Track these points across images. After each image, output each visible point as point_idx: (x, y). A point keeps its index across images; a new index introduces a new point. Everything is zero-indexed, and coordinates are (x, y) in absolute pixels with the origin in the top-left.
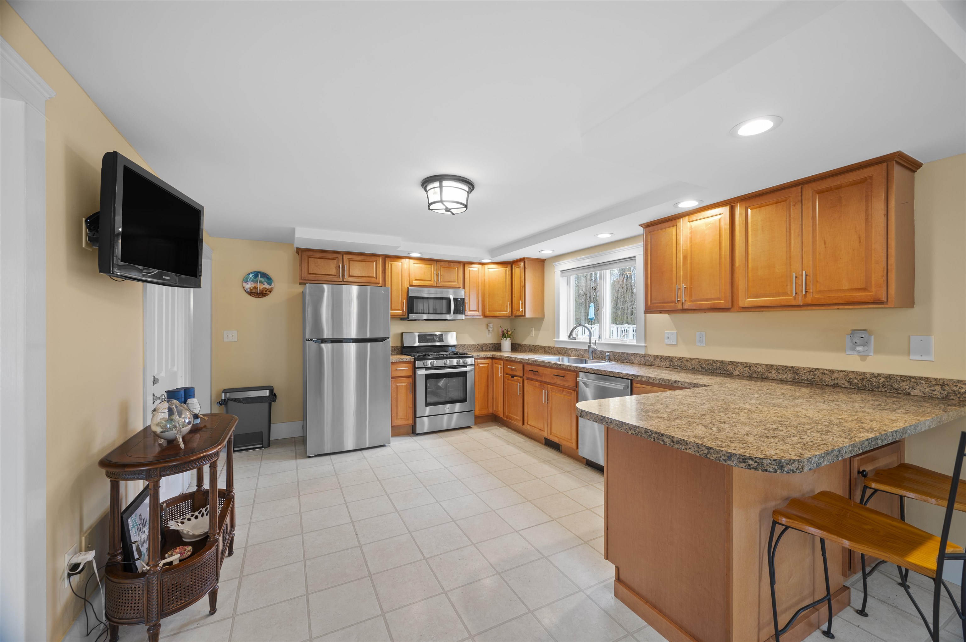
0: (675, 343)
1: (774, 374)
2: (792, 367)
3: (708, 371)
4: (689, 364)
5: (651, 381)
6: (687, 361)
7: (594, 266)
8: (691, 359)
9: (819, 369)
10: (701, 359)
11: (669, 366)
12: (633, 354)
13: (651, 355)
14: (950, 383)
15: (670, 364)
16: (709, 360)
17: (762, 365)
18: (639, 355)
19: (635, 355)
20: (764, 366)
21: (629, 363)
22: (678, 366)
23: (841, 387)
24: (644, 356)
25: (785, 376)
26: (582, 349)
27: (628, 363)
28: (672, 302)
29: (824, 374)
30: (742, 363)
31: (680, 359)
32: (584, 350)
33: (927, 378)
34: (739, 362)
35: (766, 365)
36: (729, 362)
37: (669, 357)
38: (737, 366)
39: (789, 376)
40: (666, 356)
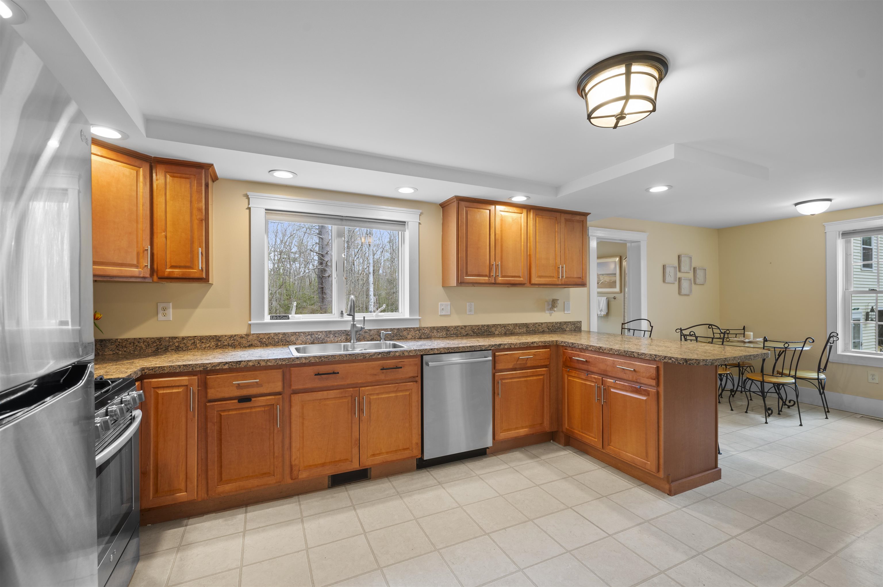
0: (450, 314)
1: (517, 330)
2: (526, 324)
3: (478, 335)
4: (463, 331)
5: (513, 347)
6: (462, 328)
7: (344, 218)
8: (465, 326)
9: (537, 323)
10: (473, 326)
11: (445, 336)
12: (406, 329)
13: (427, 328)
14: (576, 323)
15: (447, 333)
16: (479, 325)
17: (511, 325)
18: (414, 328)
19: (408, 329)
20: (512, 325)
21: (401, 339)
22: (454, 335)
23: (545, 332)
24: (419, 329)
25: (523, 330)
26: (321, 332)
27: (399, 339)
28: (486, 276)
29: (539, 325)
30: (500, 325)
31: (456, 327)
32: (326, 332)
33: (570, 322)
34: (498, 325)
35: (514, 324)
36: (492, 325)
37: (446, 327)
38: (497, 327)
39: (524, 330)
40: (443, 327)
